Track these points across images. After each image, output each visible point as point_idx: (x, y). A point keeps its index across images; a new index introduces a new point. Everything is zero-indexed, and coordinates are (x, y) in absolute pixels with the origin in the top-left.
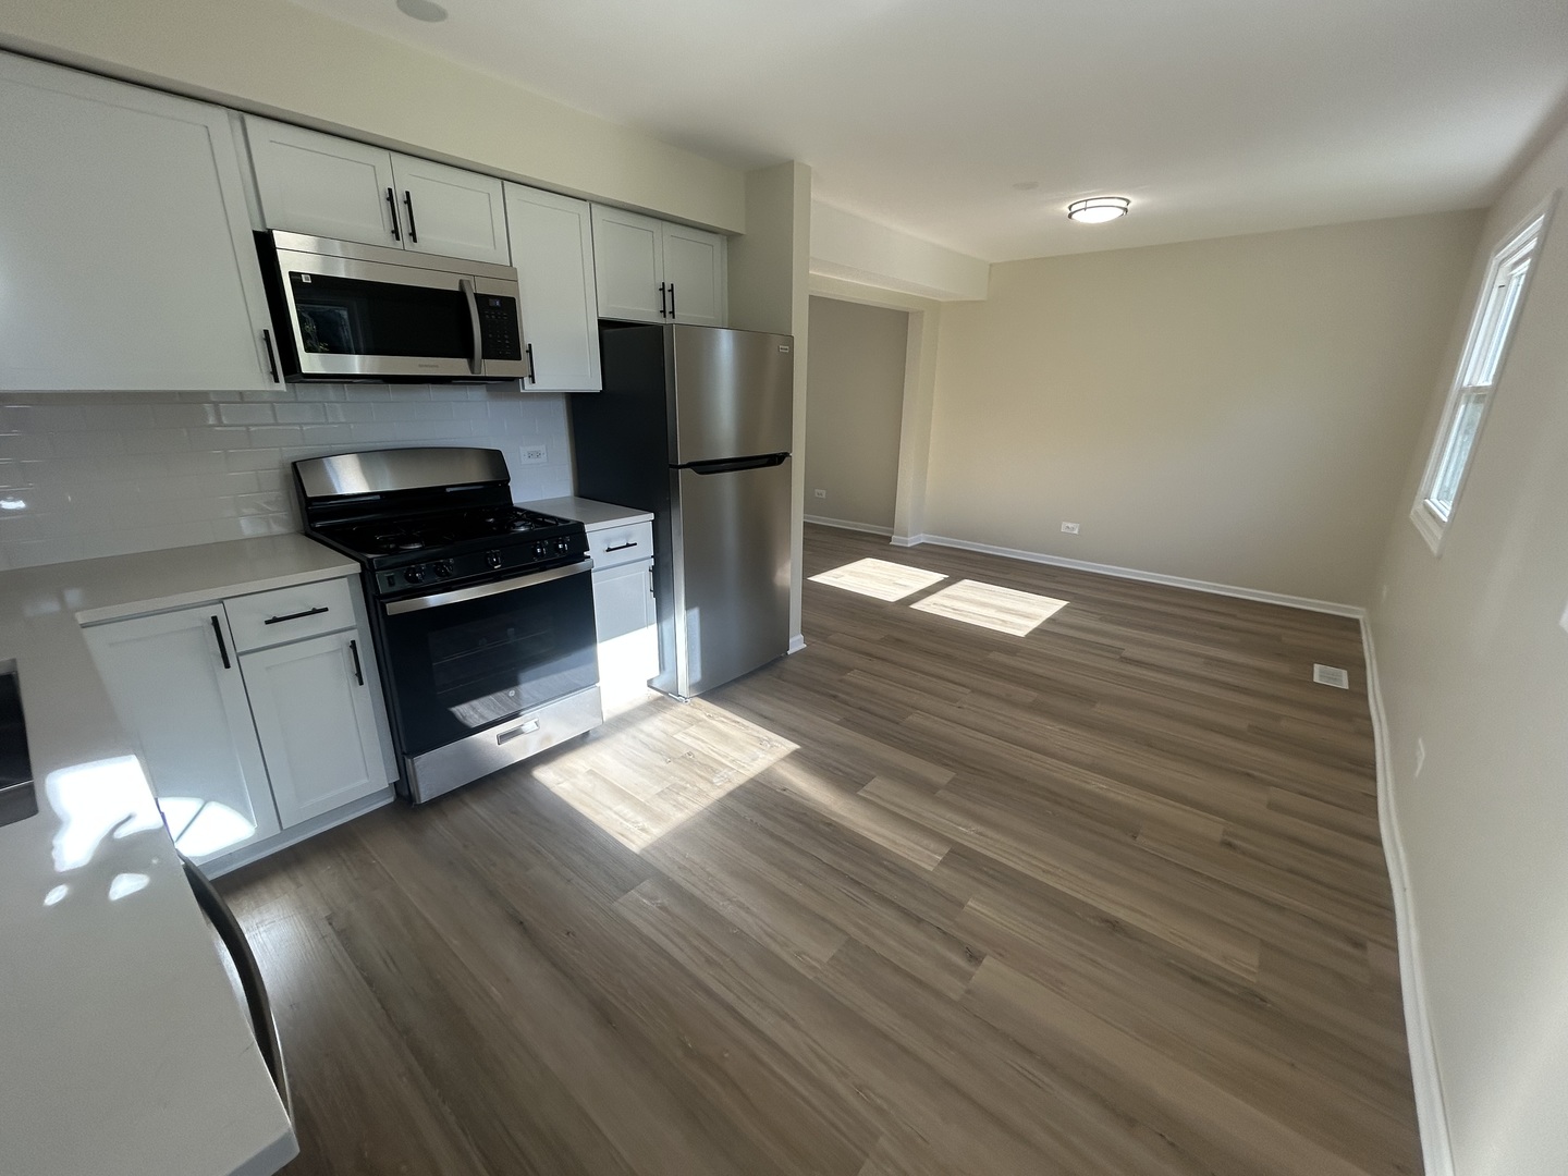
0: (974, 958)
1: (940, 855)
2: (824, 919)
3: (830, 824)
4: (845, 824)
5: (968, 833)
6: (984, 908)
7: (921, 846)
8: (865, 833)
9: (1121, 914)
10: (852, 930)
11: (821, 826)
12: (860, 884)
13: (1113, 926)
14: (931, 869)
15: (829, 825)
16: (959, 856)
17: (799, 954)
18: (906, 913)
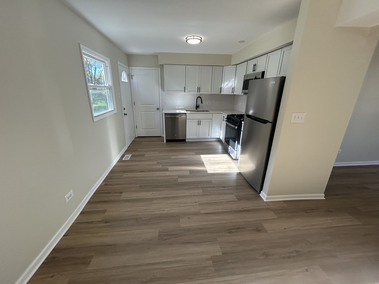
0: (157, 163)
3: (186, 166)
5: (168, 173)
6: (160, 167)
7: (172, 169)
8: (180, 167)
9: (141, 173)
13: (142, 172)
14: (169, 167)
16: (167, 170)
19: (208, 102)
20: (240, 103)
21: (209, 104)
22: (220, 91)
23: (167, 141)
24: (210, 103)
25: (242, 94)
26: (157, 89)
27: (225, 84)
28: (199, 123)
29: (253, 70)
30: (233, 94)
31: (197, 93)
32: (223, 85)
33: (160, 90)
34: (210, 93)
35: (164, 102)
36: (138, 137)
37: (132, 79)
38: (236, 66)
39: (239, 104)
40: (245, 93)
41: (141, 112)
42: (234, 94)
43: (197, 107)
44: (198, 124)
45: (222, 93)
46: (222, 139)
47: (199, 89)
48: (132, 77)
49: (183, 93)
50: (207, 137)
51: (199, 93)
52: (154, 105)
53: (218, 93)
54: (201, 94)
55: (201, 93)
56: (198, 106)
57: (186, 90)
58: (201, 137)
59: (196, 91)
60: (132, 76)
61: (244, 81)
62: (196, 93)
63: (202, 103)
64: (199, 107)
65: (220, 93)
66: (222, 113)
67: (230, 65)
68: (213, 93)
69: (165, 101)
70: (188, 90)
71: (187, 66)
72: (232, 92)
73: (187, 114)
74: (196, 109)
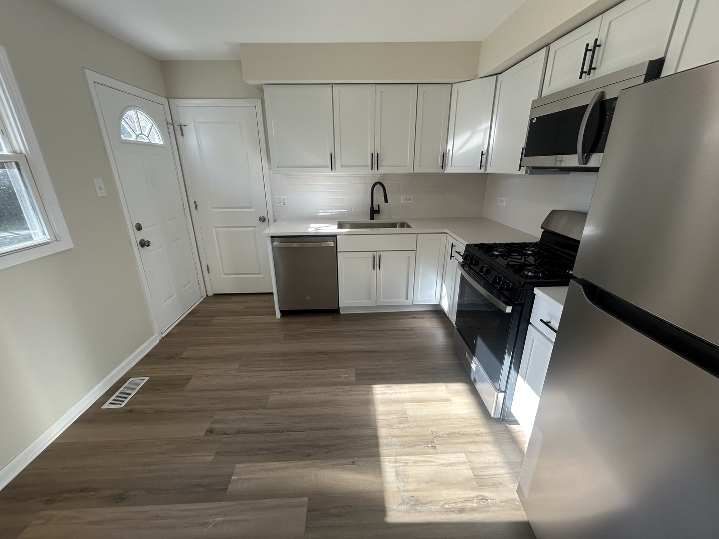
1: (235, 480)
2: (280, 408)
4: (300, 463)
7: (246, 479)
10: (265, 411)
11: (311, 451)
12: (273, 432)
14: (238, 466)
15: (309, 455)
16: (221, 490)
17: (281, 393)
18: (245, 432)
19: (406, 197)
20: (504, 199)
21: (408, 202)
22: (440, 164)
23: (284, 313)
24: (411, 201)
25: (520, 173)
26: (256, 162)
27: (459, 141)
28: (377, 263)
29: (582, 72)
30: (482, 171)
31: (371, 172)
32: (450, 146)
33: (266, 165)
34: (411, 171)
35: (277, 200)
36: (214, 294)
37: (182, 135)
38: (495, 77)
39: (502, 201)
40: (534, 168)
41: (217, 229)
42: (487, 172)
43: (374, 212)
44: (373, 265)
45: (449, 170)
46: (449, 310)
47: (376, 161)
48: (182, 130)
49: (328, 173)
50: (402, 301)
51: (375, 171)
52: (250, 210)
53: (436, 169)
54: (384, 175)
55: (382, 171)
56: (376, 208)
57: (338, 163)
58: (383, 300)
59: (368, 166)
60: (181, 126)
61: (531, 124)
62: (368, 171)
63: (386, 201)
64: (378, 212)
65: (441, 171)
66: (446, 231)
67: (475, 78)
68: (418, 170)
69: (281, 197)
70: (343, 164)
71: (336, 88)
72: (481, 166)
73: (338, 237)
74: (372, 218)
